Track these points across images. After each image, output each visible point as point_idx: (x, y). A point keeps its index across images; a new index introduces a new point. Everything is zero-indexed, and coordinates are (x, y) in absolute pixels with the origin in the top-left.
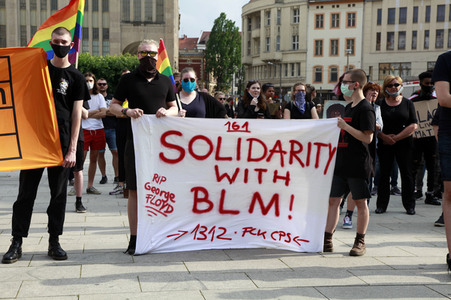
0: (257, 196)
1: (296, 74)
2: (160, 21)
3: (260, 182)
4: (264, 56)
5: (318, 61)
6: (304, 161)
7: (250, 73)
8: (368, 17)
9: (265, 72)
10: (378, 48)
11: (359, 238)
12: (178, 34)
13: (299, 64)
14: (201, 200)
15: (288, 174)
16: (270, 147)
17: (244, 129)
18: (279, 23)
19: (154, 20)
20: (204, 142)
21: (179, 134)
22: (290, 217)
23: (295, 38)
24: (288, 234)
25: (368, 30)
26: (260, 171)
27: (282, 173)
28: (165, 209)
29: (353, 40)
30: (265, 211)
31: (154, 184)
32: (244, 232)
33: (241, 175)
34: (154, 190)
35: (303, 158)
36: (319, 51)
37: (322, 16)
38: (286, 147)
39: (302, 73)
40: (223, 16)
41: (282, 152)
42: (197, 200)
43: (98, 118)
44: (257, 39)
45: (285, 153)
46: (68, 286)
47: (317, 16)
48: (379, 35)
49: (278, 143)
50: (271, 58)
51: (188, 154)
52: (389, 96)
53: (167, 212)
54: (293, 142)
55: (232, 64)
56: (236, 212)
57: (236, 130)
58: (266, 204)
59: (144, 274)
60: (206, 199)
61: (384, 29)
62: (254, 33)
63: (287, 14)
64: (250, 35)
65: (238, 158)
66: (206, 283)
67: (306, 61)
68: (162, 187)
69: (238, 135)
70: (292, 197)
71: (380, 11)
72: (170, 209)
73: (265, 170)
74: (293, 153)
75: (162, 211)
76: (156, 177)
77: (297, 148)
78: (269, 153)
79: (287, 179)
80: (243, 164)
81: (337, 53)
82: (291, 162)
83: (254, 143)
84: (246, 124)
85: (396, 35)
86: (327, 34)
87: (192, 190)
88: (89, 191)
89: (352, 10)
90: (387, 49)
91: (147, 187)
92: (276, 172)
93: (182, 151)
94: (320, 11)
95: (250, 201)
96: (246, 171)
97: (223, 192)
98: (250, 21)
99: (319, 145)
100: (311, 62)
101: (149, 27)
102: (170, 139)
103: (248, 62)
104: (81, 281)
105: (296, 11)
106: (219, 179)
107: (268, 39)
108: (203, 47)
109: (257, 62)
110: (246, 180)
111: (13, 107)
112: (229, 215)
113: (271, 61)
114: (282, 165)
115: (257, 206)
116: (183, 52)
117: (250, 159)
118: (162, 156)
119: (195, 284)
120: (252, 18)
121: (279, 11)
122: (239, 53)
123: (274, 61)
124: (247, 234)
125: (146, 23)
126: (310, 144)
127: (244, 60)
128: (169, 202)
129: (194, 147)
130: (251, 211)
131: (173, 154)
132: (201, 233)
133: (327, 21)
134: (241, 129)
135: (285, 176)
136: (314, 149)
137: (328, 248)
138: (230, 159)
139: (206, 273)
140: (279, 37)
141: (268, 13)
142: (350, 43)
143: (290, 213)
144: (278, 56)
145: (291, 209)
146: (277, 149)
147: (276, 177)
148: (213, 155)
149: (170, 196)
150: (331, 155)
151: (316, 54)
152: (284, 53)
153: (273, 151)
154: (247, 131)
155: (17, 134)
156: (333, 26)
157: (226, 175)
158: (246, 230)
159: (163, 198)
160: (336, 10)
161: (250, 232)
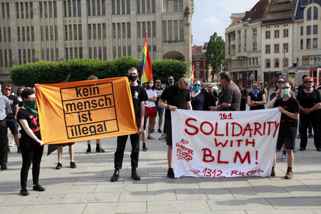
0: (237, 154)
1: (255, 64)
2: (182, 40)
3: (239, 146)
4: (238, 55)
5: (268, 56)
6: (262, 133)
8: (296, 31)
9: (239, 63)
10: (302, 48)
11: (289, 169)
12: (191, 45)
13: (257, 58)
14: (208, 155)
15: (254, 140)
16: (244, 128)
17: (229, 117)
18: (245, 37)
19: (179, 39)
20: (208, 125)
21: (195, 120)
22: (257, 163)
23: (255, 44)
24: (258, 171)
25: (295, 38)
26: (239, 141)
27: (250, 140)
28: (188, 157)
29: (287, 44)
30: (242, 161)
31: (182, 144)
32: (232, 173)
33: (229, 143)
34: (182, 147)
35: (262, 131)
36: (268, 51)
37: (269, 32)
38: (253, 127)
40: (215, 34)
41: (250, 130)
42: (205, 155)
43: (153, 101)
44: (234, 46)
45: (252, 130)
46: (142, 196)
47: (267, 32)
48: (302, 41)
49: (248, 125)
51: (200, 131)
52: (306, 88)
53: (188, 159)
54: (256, 124)
55: (220, 59)
56: (227, 163)
57: (225, 118)
58: (243, 158)
59: (178, 190)
60: (210, 155)
61: (305, 37)
62: (232, 43)
63: (250, 32)
64: (230, 44)
65: (227, 135)
66: (209, 196)
67: (261, 57)
68: (187, 146)
69: (226, 121)
70: (257, 152)
71: (302, 28)
72: (190, 158)
73: (242, 140)
74: (256, 129)
75: (186, 158)
76: (183, 141)
77: (258, 126)
78: (243, 131)
79: (253, 143)
80: (230, 138)
81: (278, 52)
82: (255, 134)
83: (235, 125)
84: (230, 115)
85: (312, 40)
86: (272, 41)
87: (203, 150)
88: (149, 138)
89: (286, 28)
90: (307, 48)
91: (178, 145)
92: (247, 140)
93: (197, 129)
94: (268, 29)
95: (234, 156)
96: (232, 142)
97: (219, 151)
98: (229, 36)
99: (270, 123)
100: (264, 57)
101: (176, 43)
102: (190, 122)
103: (229, 58)
104: (148, 193)
105: (255, 30)
106: (217, 145)
107: (240, 46)
108: (205, 51)
109: (234, 58)
110: (231, 146)
111: (115, 106)
112: (223, 164)
113: (241, 57)
114: (251, 136)
115: (238, 159)
116: (194, 54)
117: (233, 135)
118: (186, 130)
119: (203, 196)
120: (231, 35)
121: (245, 31)
122: (224, 53)
123: (243, 57)
125: (175, 41)
126: (265, 123)
127: (227, 57)
128: (190, 154)
129: (203, 128)
130: (235, 162)
131: (191, 130)
132: (208, 172)
133: (272, 34)
134: (227, 117)
135: (252, 141)
136: (267, 125)
137: (273, 174)
138: (223, 135)
139: (209, 189)
140: (245, 44)
141: (239, 32)
142: (286, 46)
143: (256, 161)
144: (245, 54)
145: (257, 159)
146: (248, 128)
147: (247, 143)
148: (214, 133)
149: (191, 151)
150: (277, 127)
151: (267, 52)
152: (249, 52)
153: (245, 130)
154: (231, 118)
155: (116, 119)
156: (275, 37)
157: (220, 143)
159: (187, 151)
160: (277, 29)
161: (235, 173)
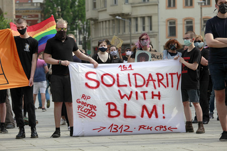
0: (144, 107)
1: (147, 29)
3: (145, 99)
4: (111, 10)
5: (171, 14)
6: (166, 85)
7: (96, 29)
9: (113, 28)
13: (150, 17)
14: (113, 110)
16: (146, 78)
17: (130, 68)
20: (110, 77)
22: (164, 117)
24: (165, 127)
26: (144, 93)
27: (156, 93)
28: (91, 114)
30: (150, 116)
31: (83, 100)
32: (140, 128)
33: (134, 96)
34: (83, 103)
35: (164, 81)
38: (155, 77)
39: (153, 28)
41: (153, 80)
42: (110, 110)
45: (155, 81)
49: (150, 75)
50: (119, 12)
51: (101, 84)
53: (92, 116)
54: (158, 74)
56: (134, 117)
57: (125, 70)
58: (150, 112)
60: (115, 110)
65: (130, 85)
67: (157, 14)
68: (88, 102)
69: (127, 72)
70: (163, 105)
72: (94, 114)
73: (147, 92)
74: (159, 81)
75: (89, 115)
76: (83, 96)
77: (160, 77)
78: (146, 82)
79: (159, 96)
80: (134, 89)
82: (159, 86)
83: (137, 76)
84: (130, 66)
87: (107, 104)
91: (78, 101)
92: (153, 92)
93: (98, 82)
95: (141, 110)
96: (136, 93)
97: (125, 105)
99: (172, 74)
103: (94, 17)
106: (122, 97)
109: (103, 16)
110: (137, 98)
112: (130, 119)
113: (119, 15)
114: (155, 88)
115: (145, 113)
117: (137, 86)
118: (87, 84)
123: (122, 15)
124: (142, 129)
126: (167, 75)
128: (93, 110)
129: (104, 80)
130: (142, 116)
131: (94, 84)
132: (114, 128)
134: (128, 69)
135: (158, 94)
136: (169, 77)
138: (126, 86)
143: (163, 115)
144: (126, 9)
145: (163, 113)
146: (150, 79)
147: (153, 95)
148: (116, 84)
149: (94, 107)
150: (179, 79)
152: (133, 5)
153: (148, 80)
154: (131, 69)
155: (4, 74)
157: (125, 95)
158: (141, 127)
159: (89, 108)
161: (143, 128)
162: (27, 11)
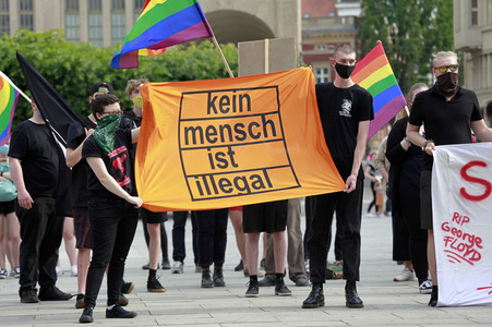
21: (483, 165)
28: (471, 255)
31: (454, 225)
34: (454, 231)
53: (473, 259)
68: (464, 229)
72: (476, 256)
75: (467, 257)
76: (456, 216)
91: (444, 227)
93: (487, 185)
111: (283, 139)
118: (463, 191)
128: (475, 247)
131: (476, 189)
149: (476, 241)
155: (290, 165)
159: (466, 241)
162: (327, 34)
